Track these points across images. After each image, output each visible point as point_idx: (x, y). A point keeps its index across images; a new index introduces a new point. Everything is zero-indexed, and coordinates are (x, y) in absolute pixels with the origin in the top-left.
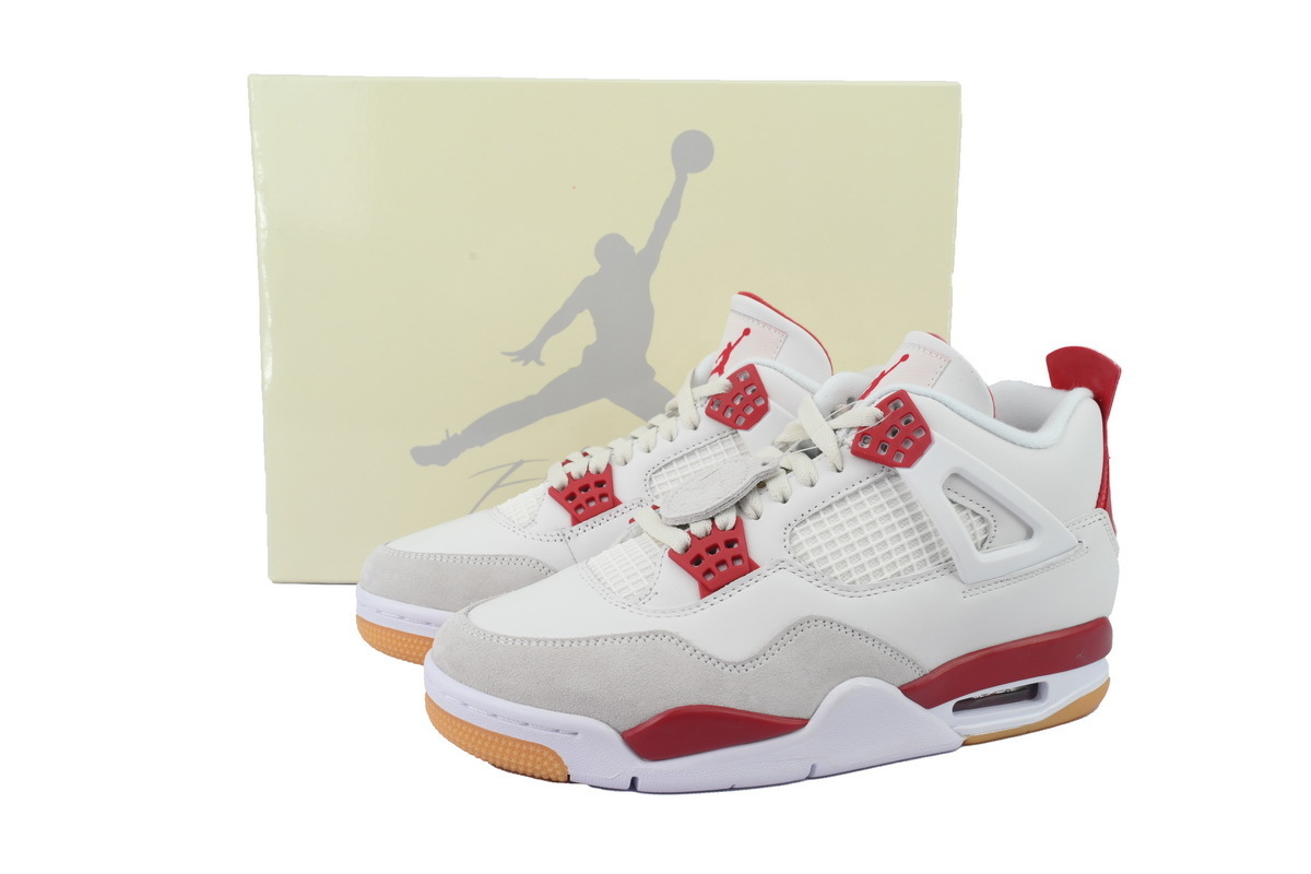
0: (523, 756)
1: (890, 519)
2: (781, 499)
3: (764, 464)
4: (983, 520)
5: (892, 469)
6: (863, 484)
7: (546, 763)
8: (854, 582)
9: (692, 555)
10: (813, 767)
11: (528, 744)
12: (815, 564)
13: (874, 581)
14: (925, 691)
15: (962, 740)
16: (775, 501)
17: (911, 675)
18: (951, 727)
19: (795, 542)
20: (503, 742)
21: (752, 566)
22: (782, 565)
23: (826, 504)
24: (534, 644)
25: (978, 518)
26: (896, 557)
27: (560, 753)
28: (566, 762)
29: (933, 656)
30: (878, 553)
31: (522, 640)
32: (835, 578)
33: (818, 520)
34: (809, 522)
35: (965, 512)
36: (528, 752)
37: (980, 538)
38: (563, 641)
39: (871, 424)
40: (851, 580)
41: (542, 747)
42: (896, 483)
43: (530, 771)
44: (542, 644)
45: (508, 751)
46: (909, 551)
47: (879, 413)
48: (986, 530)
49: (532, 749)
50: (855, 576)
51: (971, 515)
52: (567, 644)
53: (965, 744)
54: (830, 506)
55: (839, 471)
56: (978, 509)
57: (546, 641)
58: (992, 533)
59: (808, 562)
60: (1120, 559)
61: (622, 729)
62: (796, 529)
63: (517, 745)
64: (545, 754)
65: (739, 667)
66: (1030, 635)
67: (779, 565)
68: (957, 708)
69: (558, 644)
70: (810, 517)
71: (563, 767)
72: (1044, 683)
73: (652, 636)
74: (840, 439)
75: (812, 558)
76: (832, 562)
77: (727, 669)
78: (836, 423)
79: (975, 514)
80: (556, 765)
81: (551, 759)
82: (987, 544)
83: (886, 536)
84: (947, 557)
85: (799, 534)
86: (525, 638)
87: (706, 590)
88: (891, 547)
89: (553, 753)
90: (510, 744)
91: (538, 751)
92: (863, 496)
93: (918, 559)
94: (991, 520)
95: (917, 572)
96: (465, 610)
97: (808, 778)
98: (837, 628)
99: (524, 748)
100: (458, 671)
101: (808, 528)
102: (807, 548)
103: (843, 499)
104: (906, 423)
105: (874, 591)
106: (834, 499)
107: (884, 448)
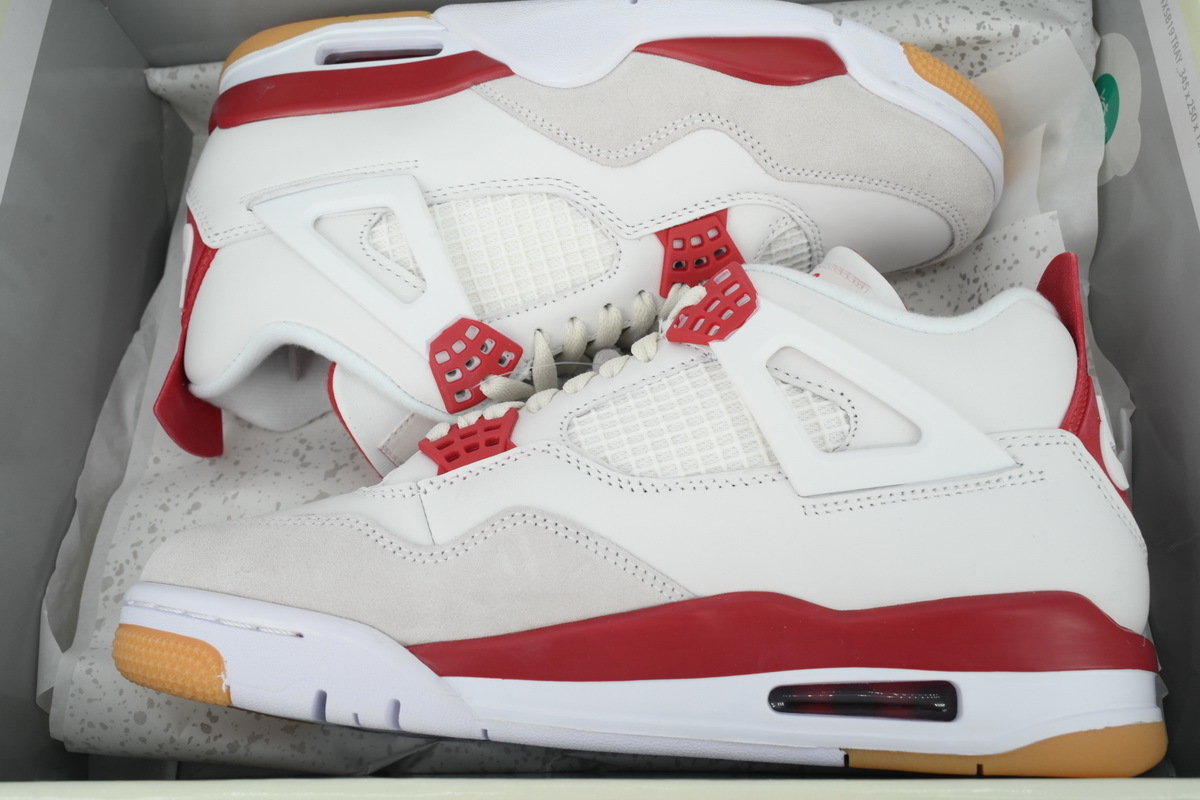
4: (375, 247)
14: (475, 69)
15: (436, 14)
17: (494, 86)
18: (447, 30)
25: (383, 250)
37: (382, 226)
48: (371, 234)
51: (391, 254)
55: (539, 330)
56: (382, 259)
58: (366, 230)
66: (333, 115)
72: (318, 63)
79: (386, 255)
82: (372, 219)
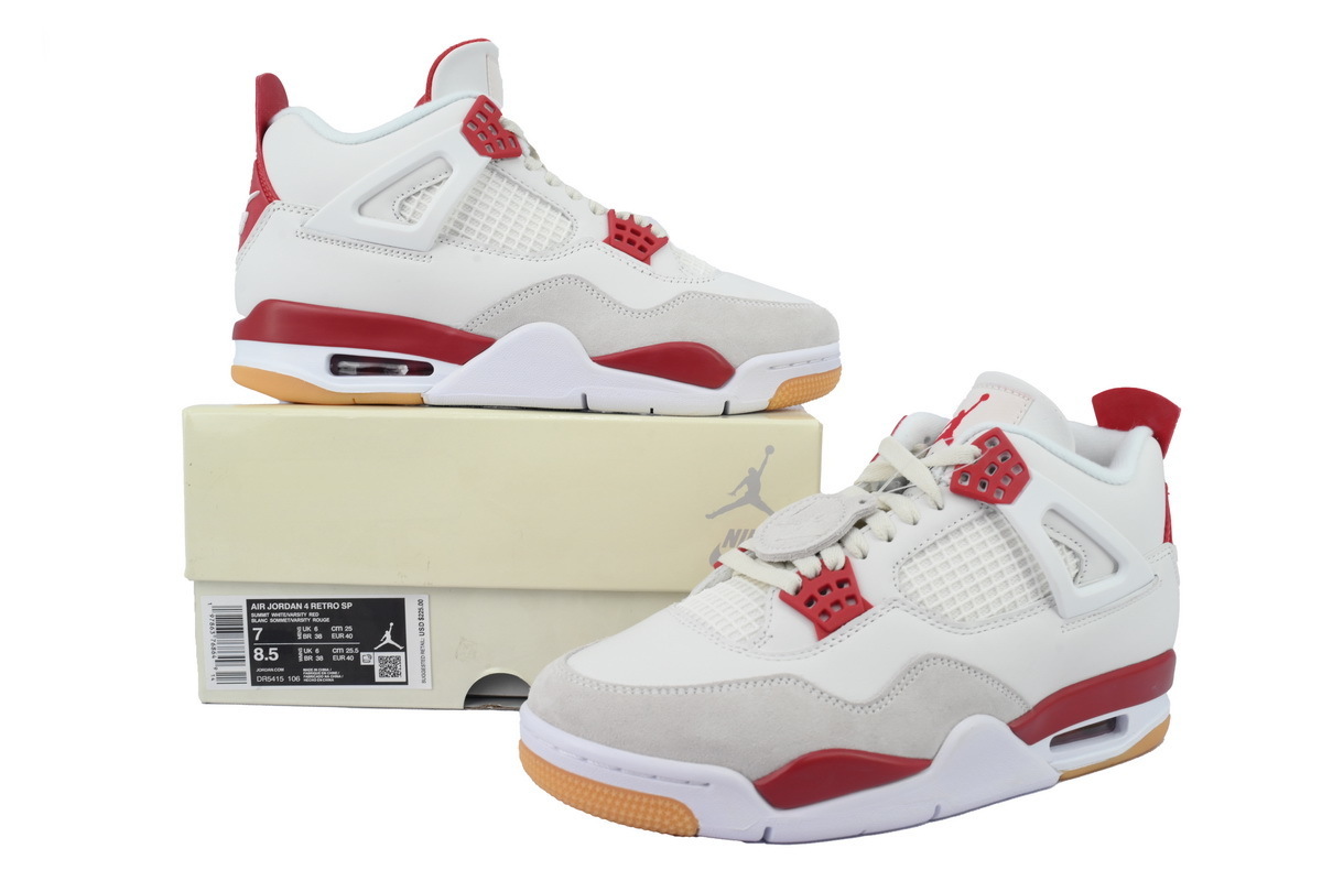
0: (651, 810)
1: (992, 556)
2: (886, 538)
3: (862, 502)
4: (1075, 555)
5: (991, 506)
6: (964, 522)
7: (675, 818)
8: (963, 620)
9: (805, 596)
10: (938, 808)
11: (656, 798)
12: (926, 602)
13: (982, 617)
14: (1029, 727)
15: (1058, 776)
16: (881, 539)
17: (1018, 711)
18: (1049, 763)
19: (905, 580)
20: (629, 798)
21: (867, 606)
22: (895, 604)
23: (930, 542)
24: (655, 692)
25: (1071, 553)
26: (1001, 593)
27: (690, 806)
28: (697, 816)
29: (1036, 691)
30: (984, 590)
31: (642, 688)
32: (946, 615)
33: (924, 558)
34: (916, 561)
35: (1059, 548)
36: (656, 806)
37: (1073, 573)
38: (686, 688)
39: (970, 461)
40: (960, 617)
41: (673, 801)
42: (996, 520)
43: (657, 827)
44: (664, 692)
45: (634, 807)
46: (1012, 587)
47: (977, 450)
48: (1078, 565)
49: (660, 803)
50: (965, 614)
51: (1065, 550)
52: (691, 691)
53: (1062, 779)
54: (934, 544)
55: (939, 509)
56: (1071, 545)
57: (668, 689)
58: (1084, 568)
59: (919, 600)
60: (1180, 587)
61: (755, 777)
62: (904, 568)
63: (645, 800)
64: (675, 807)
65: (866, 708)
67: (892, 604)
68: (1054, 743)
69: (681, 692)
70: (917, 556)
71: (694, 821)
72: (1125, 716)
73: (777, 680)
74: (938, 477)
75: (923, 596)
76: (942, 600)
77: (855, 711)
78: (929, 460)
79: (1069, 549)
80: (687, 819)
81: (681, 812)
82: (1079, 579)
83: (991, 573)
84: (1047, 592)
85: (907, 572)
86: (646, 687)
87: (823, 631)
88: (996, 583)
89: (683, 806)
90: (637, 799)
91: (668, 804)
92: (966, 533)
93: (1020, 595)
94: (1082, 554)
95: (1021, 608)
96: (564, 656)
97: (931, 821)
98: (954, 666)
99: (652, 802)
100: (573, 722)
101: (915, 566)
102: (917, 586)
103: (946, 537)
104: (1003, 459)
105: (984, 628)
106: (938, 537)
107: (983, 486)
